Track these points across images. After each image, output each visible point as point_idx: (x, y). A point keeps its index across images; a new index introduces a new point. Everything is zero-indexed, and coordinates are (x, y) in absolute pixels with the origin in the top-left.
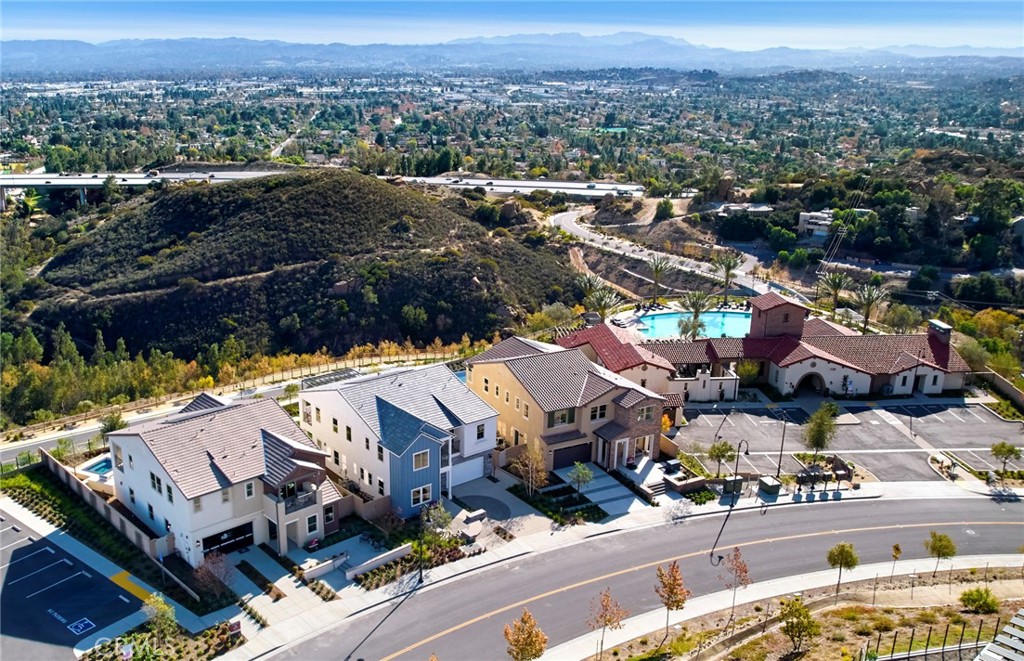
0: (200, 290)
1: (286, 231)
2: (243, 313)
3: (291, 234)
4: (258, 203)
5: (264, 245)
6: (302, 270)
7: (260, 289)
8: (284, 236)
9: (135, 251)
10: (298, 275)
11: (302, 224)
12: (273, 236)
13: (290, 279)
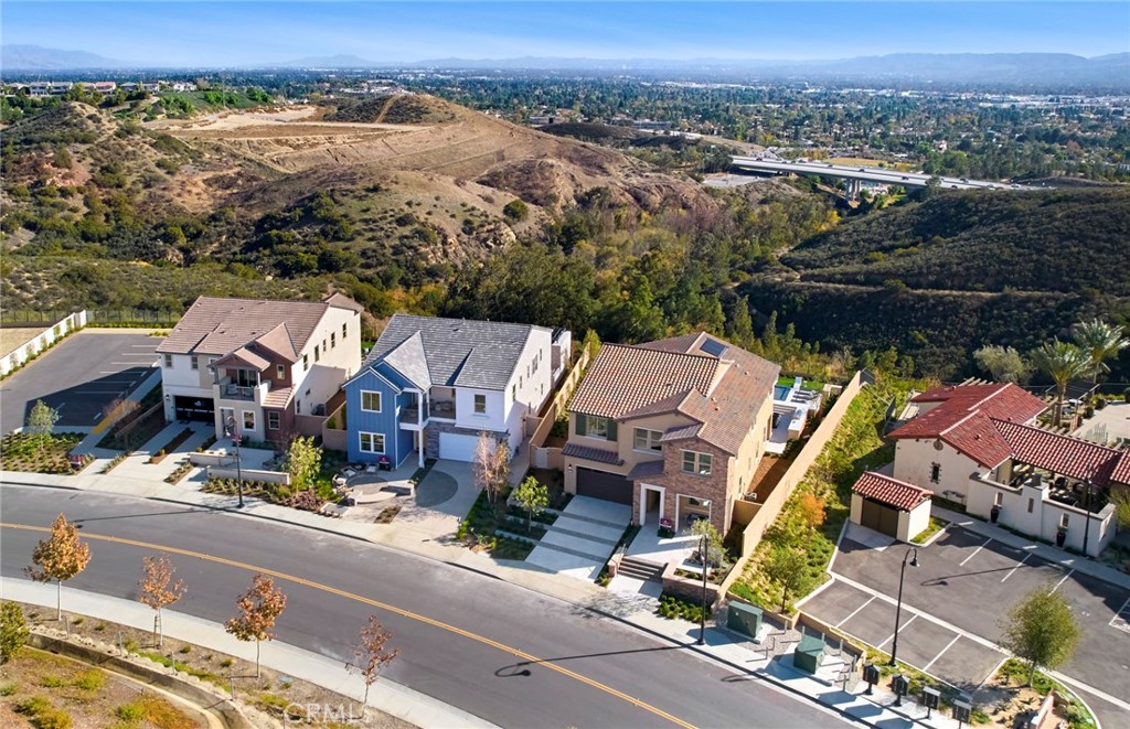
0: (905, 296)
1: (1040, 251)
2: (942, 330)
3: (1046, 256)
4: (1024, 216)
5: (1006, 262)
6: (1039, 300)
7: (975, 310)
8: (1035, 257)
9: (873, 246)
10: (1031, 305)
11: (1068, 247)
12: (1019, 255)
13: (1018, 307)
